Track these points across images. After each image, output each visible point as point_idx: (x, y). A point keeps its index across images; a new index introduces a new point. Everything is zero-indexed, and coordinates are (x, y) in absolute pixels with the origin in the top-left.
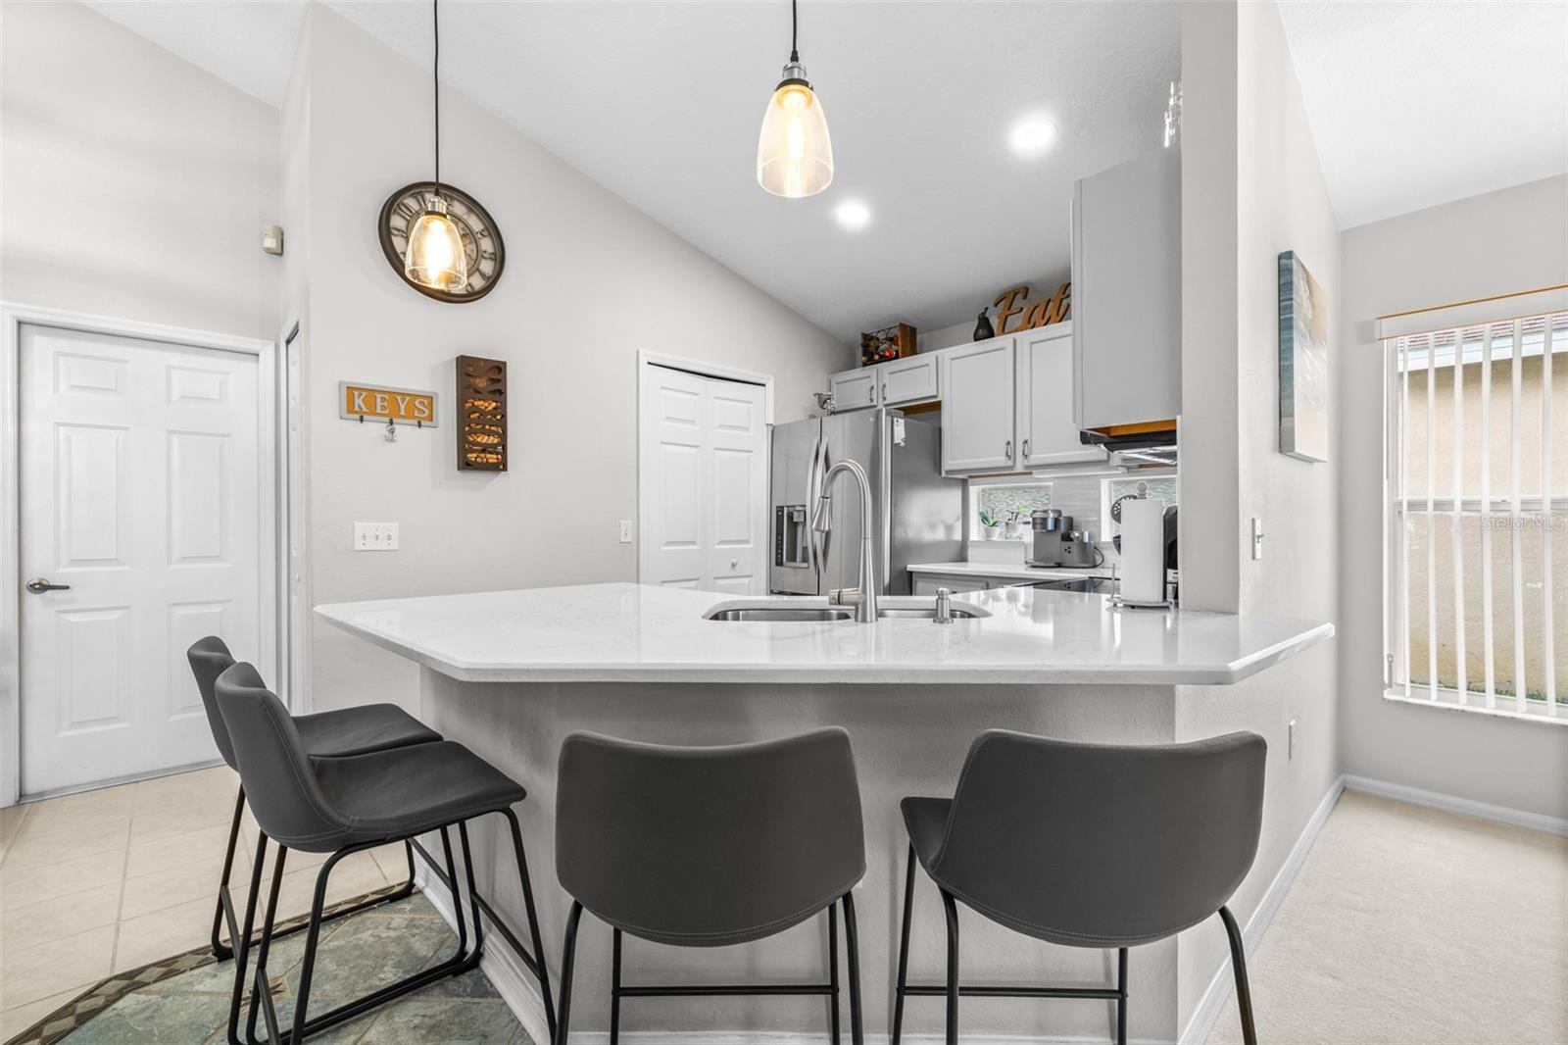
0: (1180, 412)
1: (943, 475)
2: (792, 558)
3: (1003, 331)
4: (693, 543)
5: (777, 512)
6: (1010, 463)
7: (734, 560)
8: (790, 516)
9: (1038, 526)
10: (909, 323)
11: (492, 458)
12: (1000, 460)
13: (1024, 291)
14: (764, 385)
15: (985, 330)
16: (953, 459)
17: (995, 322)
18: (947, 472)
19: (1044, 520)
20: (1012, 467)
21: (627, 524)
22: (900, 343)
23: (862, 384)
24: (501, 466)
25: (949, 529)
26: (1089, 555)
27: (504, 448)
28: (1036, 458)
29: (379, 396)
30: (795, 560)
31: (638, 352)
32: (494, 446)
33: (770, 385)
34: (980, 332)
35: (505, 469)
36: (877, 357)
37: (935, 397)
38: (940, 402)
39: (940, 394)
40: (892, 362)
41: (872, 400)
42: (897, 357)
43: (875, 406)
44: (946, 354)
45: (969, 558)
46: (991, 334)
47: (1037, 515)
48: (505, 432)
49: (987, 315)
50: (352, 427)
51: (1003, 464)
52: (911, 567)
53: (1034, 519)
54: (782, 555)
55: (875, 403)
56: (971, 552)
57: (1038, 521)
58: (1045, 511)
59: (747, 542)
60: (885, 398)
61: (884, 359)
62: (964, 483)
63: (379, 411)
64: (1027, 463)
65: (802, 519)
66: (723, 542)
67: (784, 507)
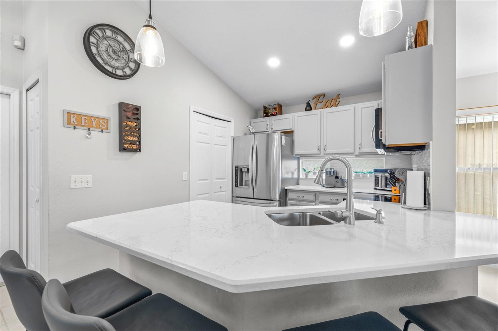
1: (294, 156)
2: (241, 185)
3: (316, 108)
4: (207, 180)
5: (236, 168)
6: (319, 153)
7: (221, 186)
8: (241, 170)
9: (328, 174)
10: (281, 103)
11: (135, 147)
12: (316, 151)
13: (324, 95)
14: (231, 122)
15: (309, 108)
16: (297, 151)
17: (312, 105)
18: (295, 155)
19: (330, 172)
20: (320, 154)
21: (185, 173)
22: (278, 110)
23: (264, 123)
24: (138, 150)
25: (293, 174)
26: (343, 183)
27: (140, 142)
28: (328, 151)
29: (83, 118)
30: (242, 185)
31: (190, 106)
32: (136, 141)
33: (233, 122)
34: (308, 108)
35: (140, 151)
36: (269, 114)
37: (291, 129)
38: (293, 131)
39: (293, 127)
40: (275, 116)
41: (267, 129)
42: (277, 115)
43: (268, 131)
44: (297, 114)
45: (300, 184)
46: (311, 109)
47: (328, 170)
48: (140, 136)
49: (309, 103)
50: (70, 131)
51: (317, 153)
52: (286, 188)
53: (327, 171)
54: (238, 183)
55: (268, 130)
56: (300, 182)
58: (331, 169)
59: (224, 179)
60: (272, 129)
61: (272, 115)
62: (298, 159)
63: (83, 124)
64: (325, 153)
65: (246, 170)
66: (217, 179)
67: (238, 166)
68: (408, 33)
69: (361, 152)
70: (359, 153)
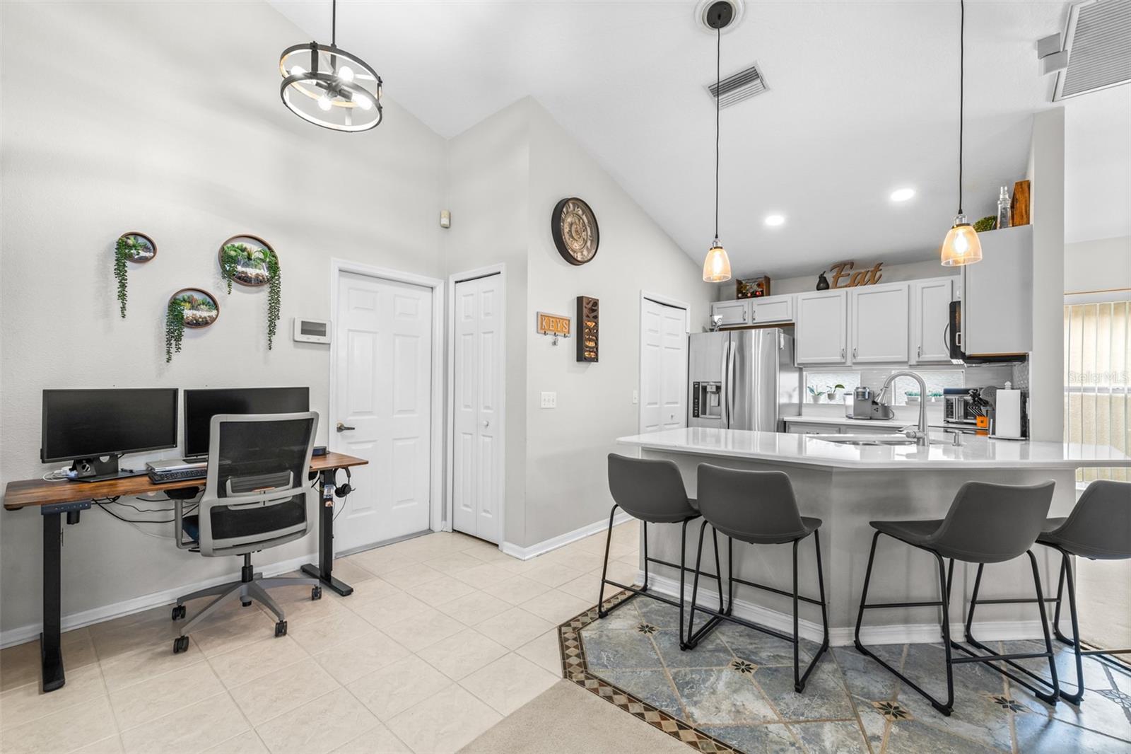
0: (1031, 350)
1: (796, 365)
2: (704, 413)
3: (836, 287)
4: (656, 403)
5: (694, 385)
6: (843, 361)
7: (673, 414)
8: (704, 389)
9: (860, 396)
10: (769, 275)
11: (593, 355)
12: (838, 359)
13: (851, 264)
14: (685, 309)
15: (823, 284)
16: (801, 358)
17: (830, 280)
18: (798, 364)
19: (864, 393)
20: (844, 363)
21: (636, 393)
22: (765, 287)
23: (736, 311)
24: (596, 359)
25: (790, 396)
26: (886, 412)
27: (597, 349)
28: (860, 359)
29: (551, 320)
30: (705, 414)
31: (641, 291)
32: (593, 348)
33: (688, 309)
34: (822, 285)
35: (597, 361)
36: (749, 295)
37: (791, 320)
38: (794, 324)
39: (794, 317)
40: (759, 298)
41: (745, 320)
42: (762, 295)
43: (746, 323)
44: (801, 296)
45: (803, 414)
46: (827, 287)
47: (860, 390)
48: (597, 339)
49: (825, 275)
50: (541, 336)
51: (839, 361)
52: (786, 419)
53: (857, 393)
54: (698, 410)
55: (746, 322)
56: (804, 410)
57: (860, 394)
58: (864, 388)
59: (676, 403)
60: (754, 319)
61: (754, 295)
62: (800, 370)
63: (551, 328)
64: (854, 361)
65: (714, 390)
66: (668, 403)
67: (699, 383)
68: (1001, 197)
69: (921, 360)
70: (918, 362)
